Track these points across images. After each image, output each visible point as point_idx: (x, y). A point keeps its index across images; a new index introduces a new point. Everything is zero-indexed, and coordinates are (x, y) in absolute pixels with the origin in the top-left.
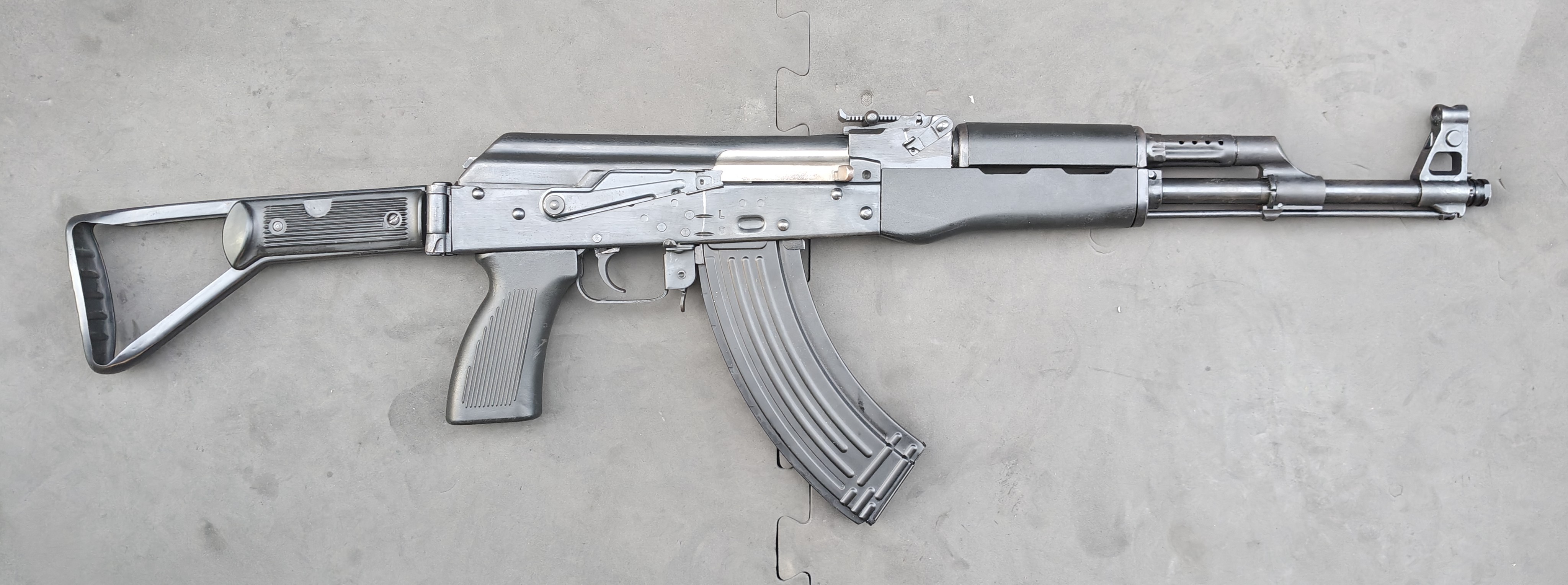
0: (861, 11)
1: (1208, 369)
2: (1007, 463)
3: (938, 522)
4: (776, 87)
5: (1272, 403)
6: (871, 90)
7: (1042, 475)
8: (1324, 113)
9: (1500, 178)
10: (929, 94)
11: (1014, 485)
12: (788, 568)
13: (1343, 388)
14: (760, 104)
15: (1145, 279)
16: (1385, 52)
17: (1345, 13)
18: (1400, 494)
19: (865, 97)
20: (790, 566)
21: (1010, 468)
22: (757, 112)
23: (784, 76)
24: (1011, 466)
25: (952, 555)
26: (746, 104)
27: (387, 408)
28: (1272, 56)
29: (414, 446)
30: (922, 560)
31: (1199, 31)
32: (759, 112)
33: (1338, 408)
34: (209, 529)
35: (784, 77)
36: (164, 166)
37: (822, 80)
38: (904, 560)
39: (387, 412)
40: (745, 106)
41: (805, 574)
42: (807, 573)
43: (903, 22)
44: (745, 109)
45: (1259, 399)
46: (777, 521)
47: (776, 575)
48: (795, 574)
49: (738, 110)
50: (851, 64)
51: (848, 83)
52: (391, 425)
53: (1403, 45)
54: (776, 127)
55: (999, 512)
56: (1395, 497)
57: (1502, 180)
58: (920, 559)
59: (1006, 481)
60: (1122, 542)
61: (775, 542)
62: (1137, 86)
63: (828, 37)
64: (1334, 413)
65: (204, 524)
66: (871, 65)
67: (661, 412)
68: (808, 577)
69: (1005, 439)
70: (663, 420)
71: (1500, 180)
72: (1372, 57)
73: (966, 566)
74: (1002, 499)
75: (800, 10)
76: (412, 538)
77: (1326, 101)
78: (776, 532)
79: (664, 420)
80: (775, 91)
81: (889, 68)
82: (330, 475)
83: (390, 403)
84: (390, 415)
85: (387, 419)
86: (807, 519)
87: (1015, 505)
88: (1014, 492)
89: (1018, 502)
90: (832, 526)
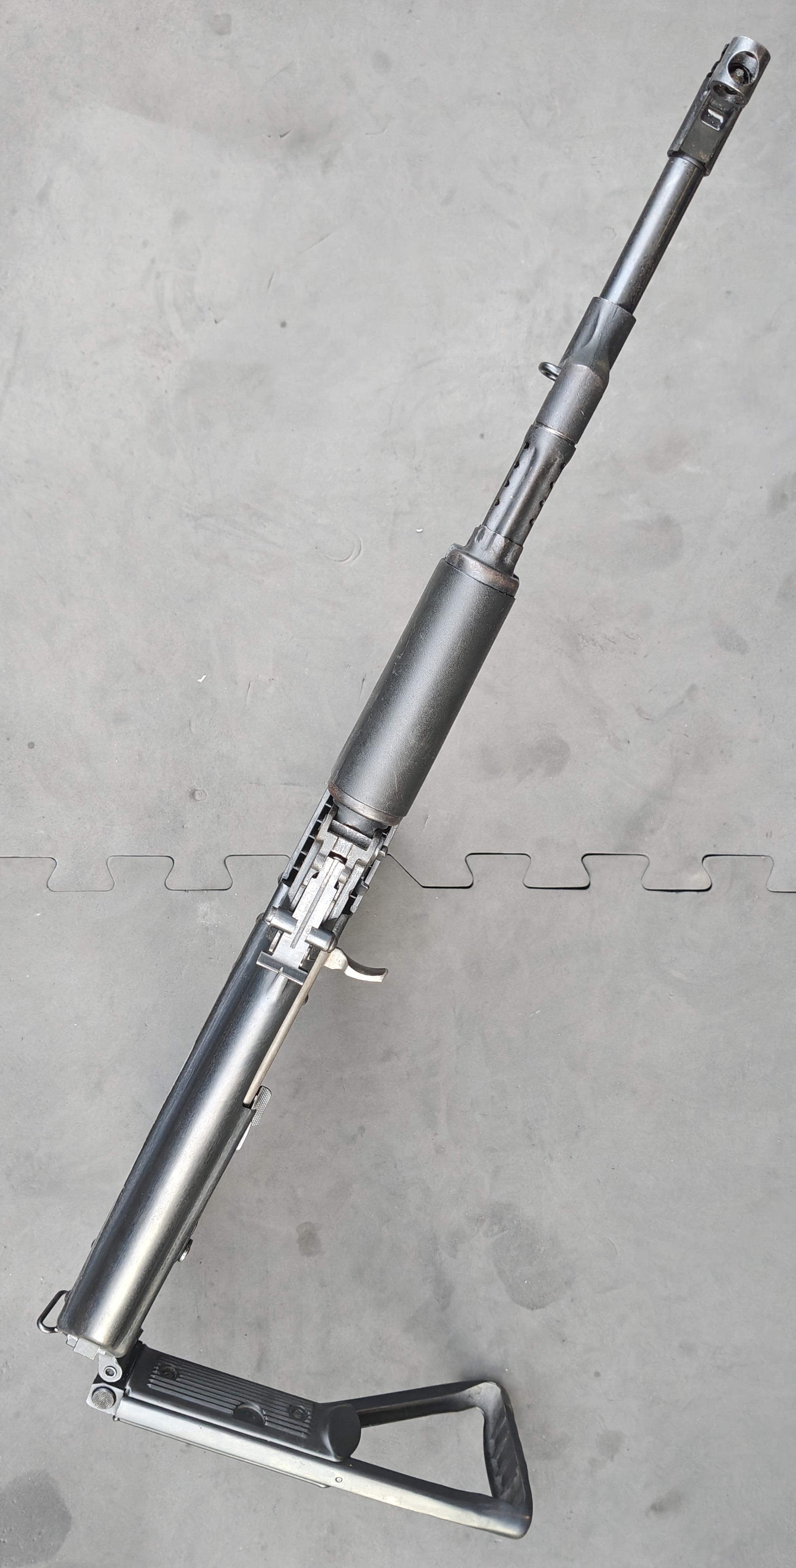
0: (107, 802)
1: (482, 436)
2: (582, 645)
3: (646, 717)
4: (185, 890)
5: (518, 367)
6: (190, 790)
7: (595, 609)
8: (216, 322)
9: (280, 137)
10: (193, 730)
11: (606, 638)
12: (699, 879)
13: (502, 292)
14: (203, 908)
15: (387, 504)
16: (153, 261)
17: (113, 305)
18: (613, 229)
19: (197, 797)
20: (696, 877)
21: (587, 642)
22: (212, 911)
23: (173, 883)
24: (585, 641)
25: (682, 702)
26: (204, 922)
27: (525, 1311)
28: (158, 378)
29: (566, 1283)
30: (687, 734)
31: (132, 453)
32: (212, 909)
33: (522, 297)
34: (657, 1508)
35: (175, 882)
36: (264, 1548)
37: (178, 843)
38: (688, 754)
39: (529, 1311)
40: (206, 923)
41: (704, 861)
42: (703, 859)
43: (118, 758)
44: (208, 923)
45: (514, 381)
46: (647, 891)
47: (706, 892)
48: (705, 871)
49: (209, 930)
50: (162, 812)
51: (182, 814)
52: (542, 1307)
53: (145, 244)
54: (227, 891)
55: (635, 653)
56: (615, 236)
57: (282, 134)
58: (687, 736)
59: (601, 646)
60: (666, 523)
61: (670, 893)
62: (188, 515)
63: (134, 837)
64: (528, 301)
65: (652, 1513)
66: (163, 791)
67: (530, 1015)
68: (708, 858)
69: (557, 649)
70: (539, 1013)
71: (281, 136)
72: (158, 275)
73: (693, 688)
74: (621, 650)
75: (106, 866)
76: (666, 1287)
77: (204, 320)
78: (659, 892)
79: (539, 1011)
80: (189, 892)
81: (166, 772)
82: (597, 1374)
83: (521, 1307)
84: (533, 1307)
85: (538, 1312)
86: (645, 857)
87: (627, 636)
88: (613, 638)
89: (624, 633)
90: (652, 831)
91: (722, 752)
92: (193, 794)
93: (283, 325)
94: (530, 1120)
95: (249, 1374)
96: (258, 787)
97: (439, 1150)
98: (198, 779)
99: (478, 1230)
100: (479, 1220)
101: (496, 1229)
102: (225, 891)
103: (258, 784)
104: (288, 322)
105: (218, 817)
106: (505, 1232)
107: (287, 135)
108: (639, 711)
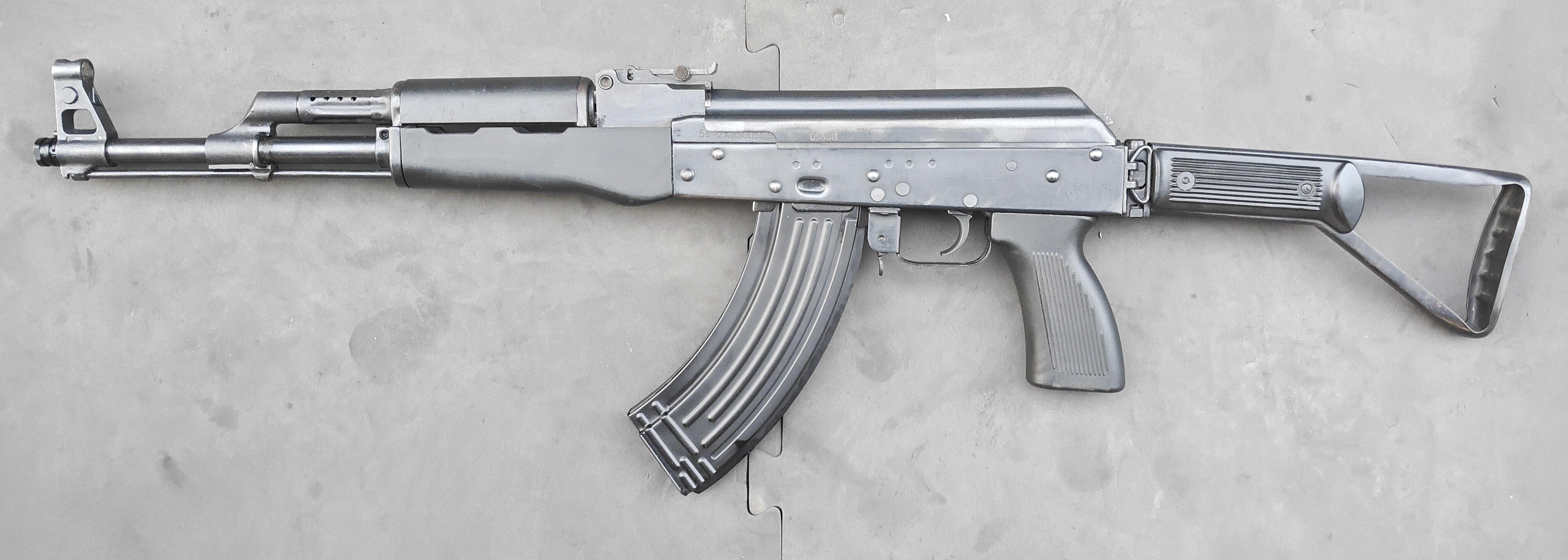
1: (1194, 296)
2: (985, 394)
3: (914, 455)
4: (745, 6)
5: (1262, 332)
6: (843, 9)
7: (1021, 406)
8: (1313, 30)
9: (1494, 97)
10: (902, 12)
11: (992, 416)
12: (759, 503)
13: (1337, 316)
14: (729, 24)
18: (1395, 426)
19: (836, 16)
20: (761, 500)
21: (988, 399)
22: (726, 33)
24: (989, 397)
25: (929, 490)
26: (715, 25)
27: (348, 338)
29: (375, 376)
30: (898, 494)
32: (728, 32)
33: (1331, 336)
34: (167, 462)
38: (879, 495)
39: (348, 341)
40: (714, 27)
41: (776, 509)
42: (778, 508)
44: (714, 29)
45: (1248, 328)
47: (747, 512)
48: (766, 509)
49: (707, 30)
51: (819, 2)
52: (352, 355)
54: (745, 48)
55: (977, 445)
56: (1389, 429)
58: (895, 495)
59: (984, 412)
60: (1105, 476)
61: (746, 476)
64: (1327, 342)
65: (162, 457)
67: (629, 342)
68: (779, 511)
69: (982, 369)
71: (1495, 99)
73: (943, 500)
74: (980, 432)
76: (374, 471)
77: (1315, 18)
78: (747, 466)
79: (631, 351)
80: (744, 10)
82: (290, 406)
83: (351, 333)
84: (351, 345)
85: (347, 349)
86: (779, 453)
87: (994, 437)
88: (993, 424)
89: (996, 434)
90: (804, 460)
91: (880, 527)
92: (840, 11)
93: (1309, 98)
94: (528, 342)
95: (280, 73)
96: (846, 76)
97: (499, 255)
98: (854, 17)
99: (423, 293)
100: (433, 294)
101: (425, 310)
102: (745, 46)
103: (850, 76)
104: (1312, 103)
105: (817, 37)
106: (422, 318)
107: (1495, 104)
108: (921, 448)
